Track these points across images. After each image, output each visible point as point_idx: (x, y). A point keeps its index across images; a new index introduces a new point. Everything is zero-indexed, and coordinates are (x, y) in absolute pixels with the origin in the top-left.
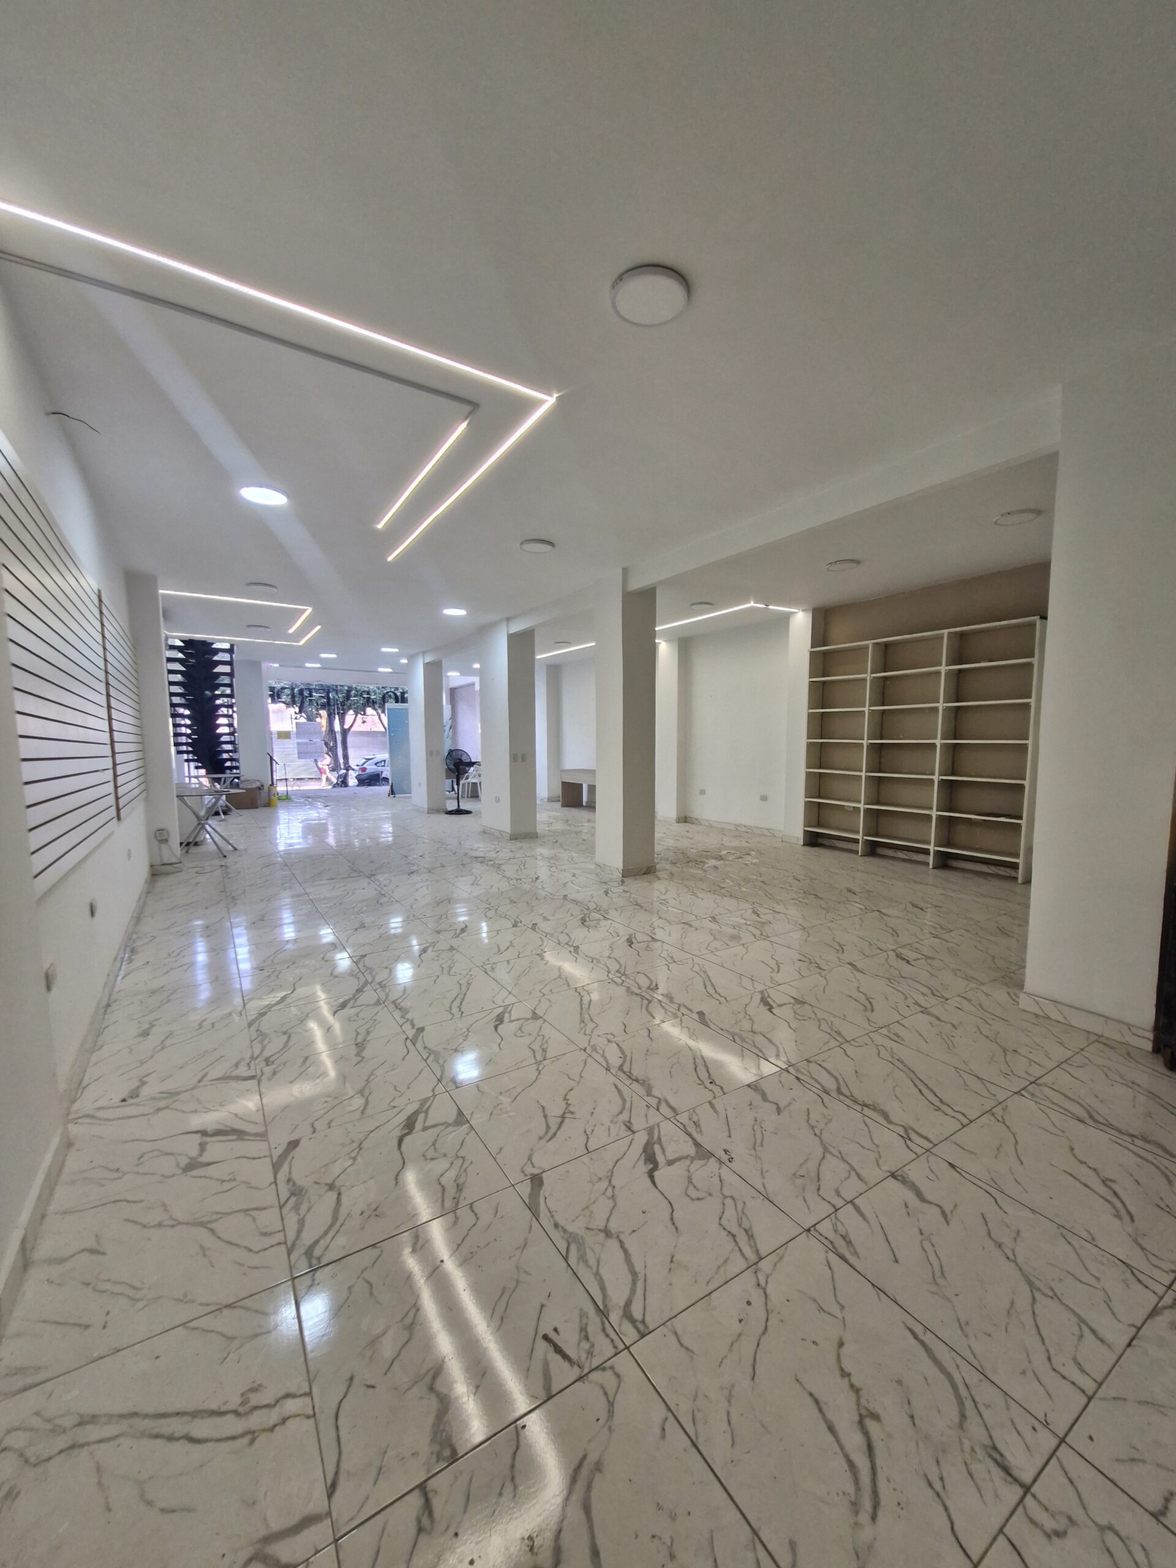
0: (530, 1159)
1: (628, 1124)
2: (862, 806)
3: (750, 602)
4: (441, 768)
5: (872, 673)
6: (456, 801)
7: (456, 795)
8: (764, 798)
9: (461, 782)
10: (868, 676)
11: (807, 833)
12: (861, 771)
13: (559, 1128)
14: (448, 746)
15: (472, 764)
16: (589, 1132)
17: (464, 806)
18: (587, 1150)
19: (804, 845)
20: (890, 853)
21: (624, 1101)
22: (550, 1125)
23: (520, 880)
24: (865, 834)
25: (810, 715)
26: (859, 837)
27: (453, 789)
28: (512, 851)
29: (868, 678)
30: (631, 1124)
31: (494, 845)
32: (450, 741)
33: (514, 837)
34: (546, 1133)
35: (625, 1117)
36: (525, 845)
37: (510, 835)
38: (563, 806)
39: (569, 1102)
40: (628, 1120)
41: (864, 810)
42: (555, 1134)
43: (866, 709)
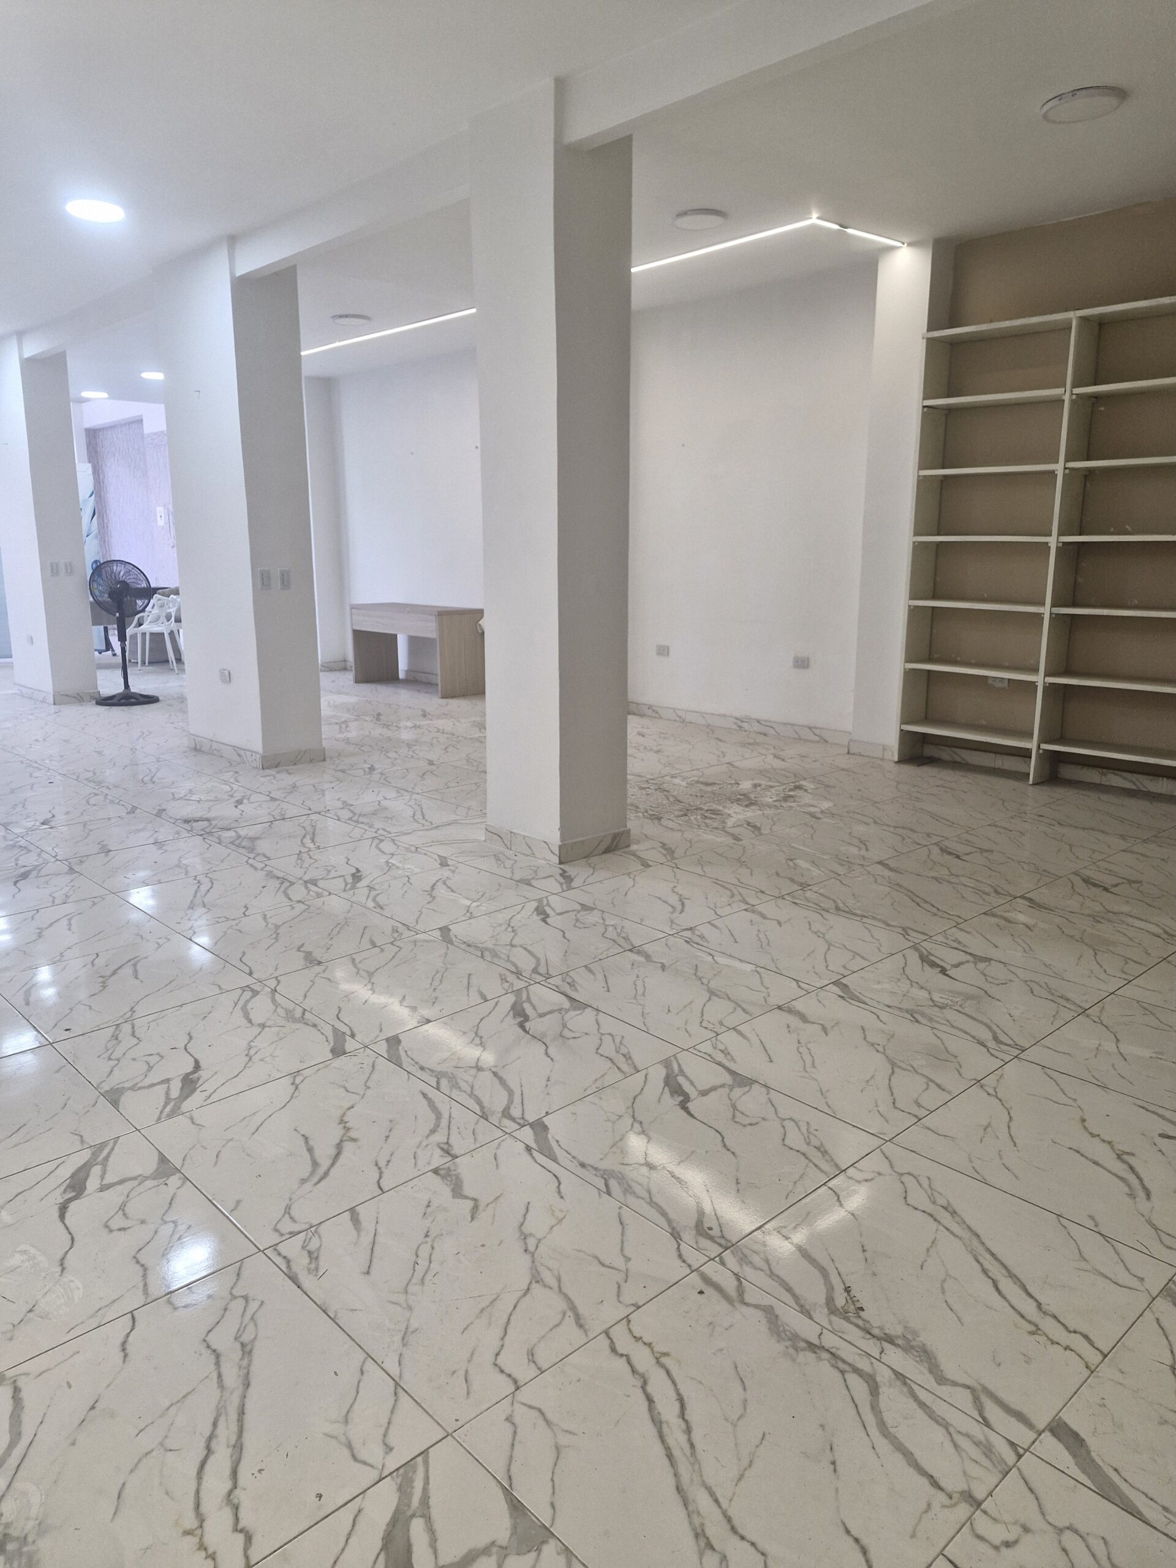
0: (288, 1210)
1: (446, 1147)
2: (1039, 679)
3: (806, 215)
4: (81, 604)
5: (1075, 385)
6: (119, 673)
7: (119, 659)
8: (802, 663)
9: (129, 631)
10: (1067, 393)
11: (905, 735)
12: (1043, 604)
13: (333, 1164)
14: (91, 553)
15: (149, 592)
16: (382, 1164)
17: (141, 684)
18: (382, 1190)
19: (900, 762)
20: (1092, 776)
21: (439, 1116)
22: (319, 1160)
23: (314, 882)
24: (1043, 740)
25: (922, 482)
26: (1032, 745)
27: (108, 646)
28: (273, 799)
29: (1067, 398)
30: (450, 1146)
31: (226, 782)
32: (95, 542)
33: (272, 762)
34: (313, 1173)
35: (440, 1137)
36: (303, 779)
37: (263, 757)
38: (358, 680)
39: (348, 1125)
40: (445, 1140)
41: (1045, 688)
42: (326, 1174)
43: (1059, 468)
